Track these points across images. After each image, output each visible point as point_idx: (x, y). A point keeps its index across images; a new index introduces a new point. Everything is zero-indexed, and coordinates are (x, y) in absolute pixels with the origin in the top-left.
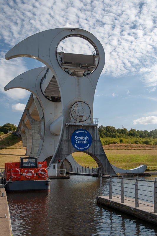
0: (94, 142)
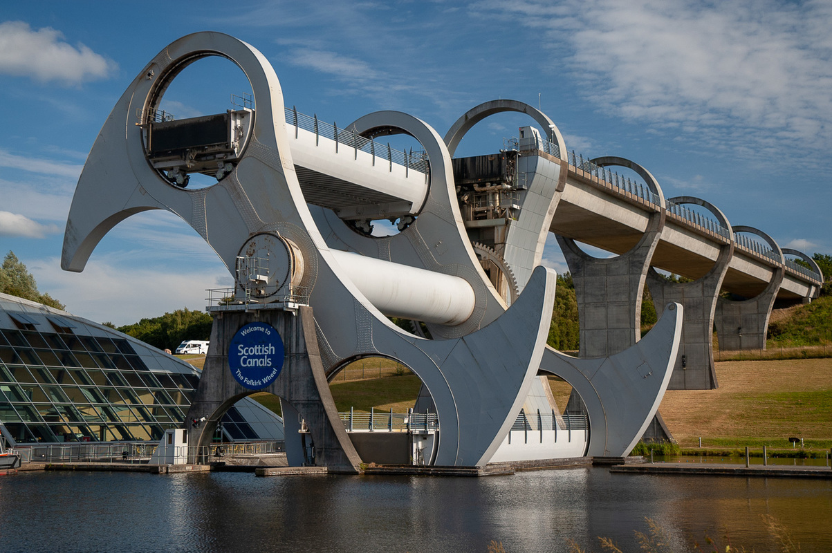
0: (290, 360)
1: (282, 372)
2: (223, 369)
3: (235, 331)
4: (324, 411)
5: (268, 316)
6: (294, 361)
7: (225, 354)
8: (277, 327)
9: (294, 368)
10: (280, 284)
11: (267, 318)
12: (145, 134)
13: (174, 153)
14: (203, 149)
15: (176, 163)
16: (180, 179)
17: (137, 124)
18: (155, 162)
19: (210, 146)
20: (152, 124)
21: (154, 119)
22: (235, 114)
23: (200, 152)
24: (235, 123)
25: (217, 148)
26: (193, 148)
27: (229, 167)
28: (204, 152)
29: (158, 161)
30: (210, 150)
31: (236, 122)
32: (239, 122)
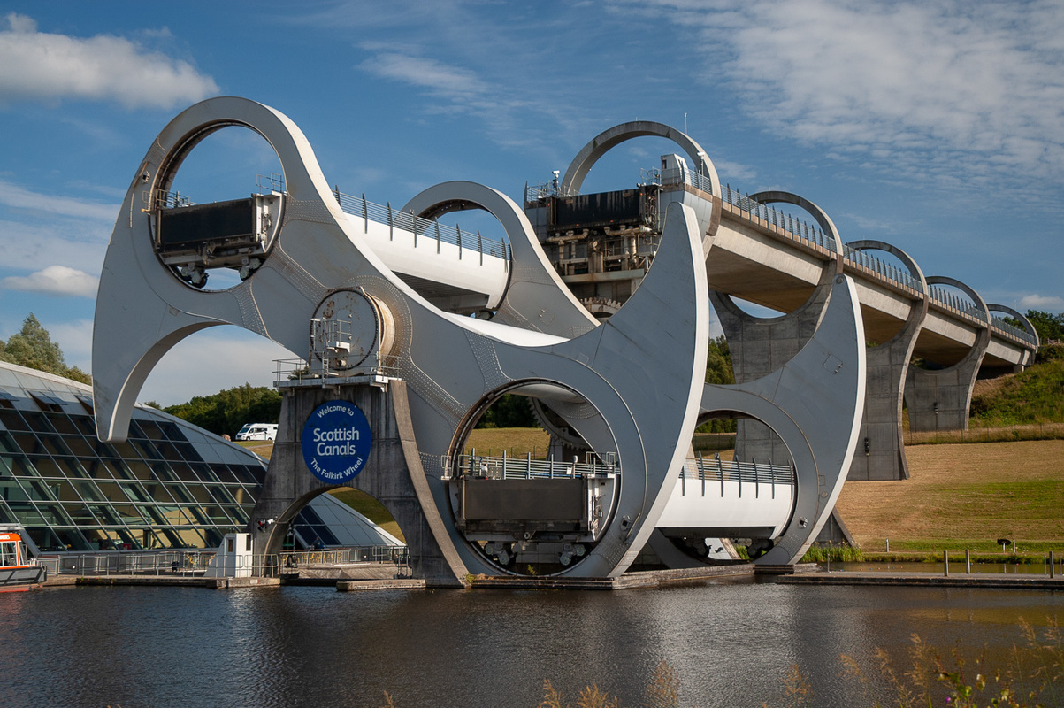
0: (379, 447)
1: (369, 461)
2: (295, 459)
3: (310, 411)
4: (421, 510)
5: (350, 392)
6: (383, 449)
7: (298, 440)
8: (362, 406)
9: (383, 457)
10: (365, 353)
11: (349, 396)
12: (153, 223)
13: (188, 246)
15: (191, 258)
16: (196, 278)
17: (143, 210)
18: (165, 257)
19: (232, 238)
20: (162, 211)
21: (165, 204)
22: (262, 199)
23: (219, 245)
24: (261, 210)
25: (240, 241)
26: (211, 241)
27: (255, 263)
28: (225, 245)
29: (170, 256)
30: (231, 243)
31: (263, 210)
32: (266, 209)
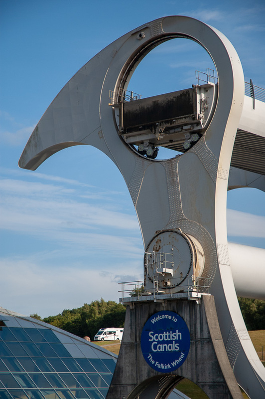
0: (196, 345)
1: (189, 356)
2: (136, 355)
3: (145, 319)
5: (174, 305)
6: (199, 346)
7: (138, 341)
8: (183, 315)
9: (199, 352)
10: (184, 276)
11: (174, 307)
12: (117, 113)
13: (144, 128)
14: (171, 122)
15: (146, 137)
16: (150, 152)
17: (109, 104)
18: (127, 137)
20: (124, 103)
21: (124, 99)
22: (200, 88)
23: (169, 125)
24: (200, 96)
25: (184, 120)
26: (162, 122)
27: (195, 137)
28: (173, 125)
29: (130, 136)
